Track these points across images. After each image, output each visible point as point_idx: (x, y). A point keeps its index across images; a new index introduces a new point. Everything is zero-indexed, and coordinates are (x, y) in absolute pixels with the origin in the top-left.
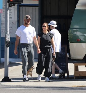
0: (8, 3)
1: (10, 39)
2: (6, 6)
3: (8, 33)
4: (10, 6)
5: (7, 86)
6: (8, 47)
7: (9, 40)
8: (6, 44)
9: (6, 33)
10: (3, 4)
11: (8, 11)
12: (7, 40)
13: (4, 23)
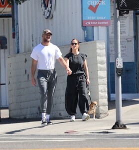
0: (118, 11)
1: (122, 64)
2: (115, 14)
3: (120, 55)
4: (120, 14)
5: (118, 136)
6: (120, 77)
7: (122, 67)
8: (117, 72)
9: (117, 56)
10: (111, 12)
11: (119, 22)
12: (118, 67)
13: (113, 40)
